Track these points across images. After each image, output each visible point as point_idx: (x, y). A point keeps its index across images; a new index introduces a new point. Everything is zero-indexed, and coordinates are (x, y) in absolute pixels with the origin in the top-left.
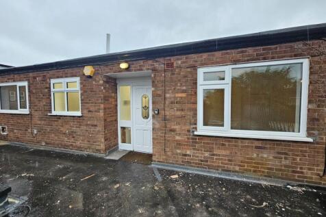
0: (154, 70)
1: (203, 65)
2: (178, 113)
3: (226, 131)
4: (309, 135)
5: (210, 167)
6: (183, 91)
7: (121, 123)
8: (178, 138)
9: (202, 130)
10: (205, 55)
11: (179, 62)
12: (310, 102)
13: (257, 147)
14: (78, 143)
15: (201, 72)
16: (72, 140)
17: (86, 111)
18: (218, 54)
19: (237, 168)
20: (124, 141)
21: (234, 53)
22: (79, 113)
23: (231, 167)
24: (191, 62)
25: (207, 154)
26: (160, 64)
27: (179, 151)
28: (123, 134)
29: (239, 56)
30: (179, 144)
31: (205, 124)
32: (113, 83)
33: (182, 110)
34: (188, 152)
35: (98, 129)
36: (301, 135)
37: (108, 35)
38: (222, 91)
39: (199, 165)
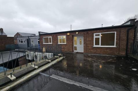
0: (84, 34)
1: (95, 33)
2: (90, 43)
3: (100, 46)
4: (116, 46)
5: (97, 53)
6: (91, 38)
7: (75, 45)
8: (89, 48)
9: (95, 46)
10: (95, 31)
11: (90, 32)
12: (116, 40)
13: (106, 49)
14: (65, 50)
15: (95, 34)
17: (67, 43)
18: (98, 31)
19: (102, 53)
20: (75, 50)
21: (101, 31)
22: (66, 43)
23: (101, 53)
24: (92, 32)
25: (96, 51)
26: (85, 33)
27: (90, 51)
28: (75, 48)
29: (102, 31)
30: (90, 49)
31: (96, 45)
32: (73, 36)
33: (90, 42)
34: (92, 51)
35: (71, 47)
36: (115, 46)
37: (71, 25)
38: (99, 38)
39: (94, 53)
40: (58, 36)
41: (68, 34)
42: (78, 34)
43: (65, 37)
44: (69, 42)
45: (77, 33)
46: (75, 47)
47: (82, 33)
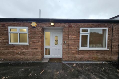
0: (65, 27)
1: (82, 27)
2: (73, 43)
3: (88, 48)
4: (108, 48)
5: (83, 60)
6: (75, 35)
7: (46, 47)
8: (73, 51)
9: (81, 48)
10: (82, 24)
11: (74, 25)
12: (108, 39)
13: (96, 52)
14: (26, 57)
15: (81, 29)
16: (23, 56)
17: (31, 43)
18: (86, 24)
19: (91, 59)
22: (27, 43)
23: (89, 59)
24: (78, 25)
25: (82, 56)
26: (67, 25)
27: (73, 56)
28: (46, 51)
29: (92, 25)
31: (82, 46)
32: (43, 30)
33: (75, 42)
34: (76, 56)
36: (106, 48)
37: (40, 10)
38: (87, 36)
39: (80, 60)
40: (9, 28)
41: (34, 24)
42: (53, 26)
43: (25, 30)
44: (35, 41)
45: (52, 24)
46: (46, 49)
47: (62, 25)
